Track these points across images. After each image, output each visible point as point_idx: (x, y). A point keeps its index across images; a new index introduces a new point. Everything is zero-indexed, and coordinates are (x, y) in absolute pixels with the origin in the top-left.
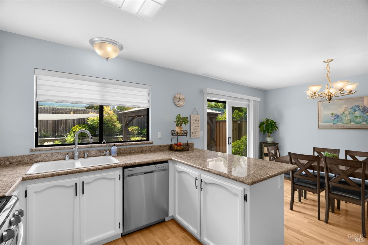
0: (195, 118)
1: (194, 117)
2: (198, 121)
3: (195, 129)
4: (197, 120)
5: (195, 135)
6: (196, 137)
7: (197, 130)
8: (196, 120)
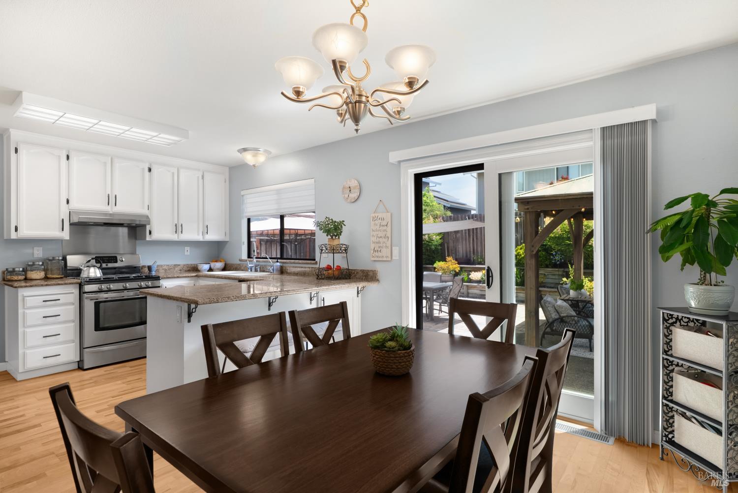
0: (380, 221)
1: (376, 218)
2: (387, 225)
3: (379, 242)
4: (384, 223)
5: (380, 254)
6: (380, 259)
7: (384, 245)
8: (381, 224)
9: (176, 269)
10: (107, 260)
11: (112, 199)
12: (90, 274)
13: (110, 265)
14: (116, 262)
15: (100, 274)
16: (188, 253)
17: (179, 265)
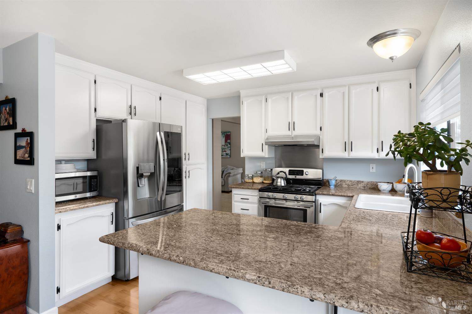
9: (359, 185)
10: (296, 173)
11: (292, 126)
12: (278, 184)
13: (299, 177)
14: (303, 175)
15: (284, 183)
16: (374, 171)
17: (362, 182)
